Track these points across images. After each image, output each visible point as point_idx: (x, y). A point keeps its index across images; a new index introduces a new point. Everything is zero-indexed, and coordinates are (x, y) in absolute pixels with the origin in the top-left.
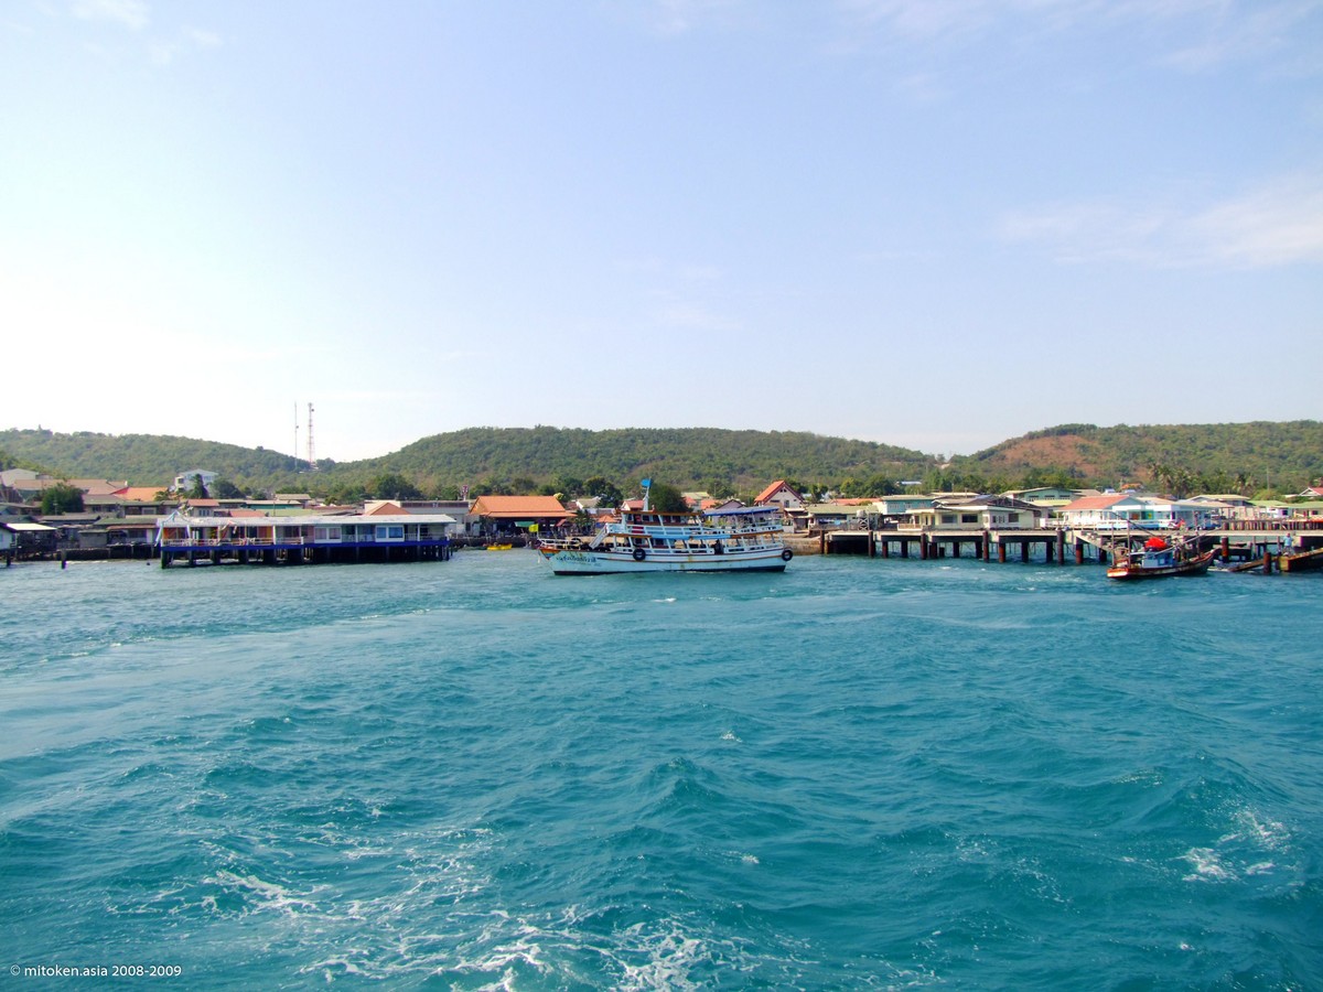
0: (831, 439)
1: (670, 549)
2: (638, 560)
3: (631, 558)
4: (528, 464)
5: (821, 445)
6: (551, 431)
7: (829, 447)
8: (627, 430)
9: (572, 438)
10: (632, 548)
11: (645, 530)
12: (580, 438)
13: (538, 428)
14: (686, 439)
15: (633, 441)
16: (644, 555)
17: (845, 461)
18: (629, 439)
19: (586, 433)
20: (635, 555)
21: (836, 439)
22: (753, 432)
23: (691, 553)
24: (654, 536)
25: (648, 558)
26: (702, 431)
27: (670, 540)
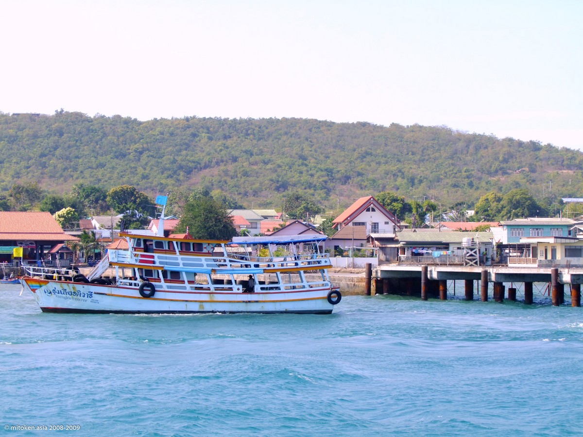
0: (475, 137)
1: (186, 284)
2: (145, 296)
3: (137, 294)
4: (44, 166)
5: (460, 145)
6: (78, 118)
7: (471, 148)
8: (187, 119)
9: (107, 130)
10: (139, 282)
11: (156, 259)
12: (120, 129)
13: (60, 114)
14: (269, 135)
15: (194, 135)
16: (153, 291)
17: (493, 169)
18: (189, 132)
19: (129, 123)
20: (141, 291)
21: (482, 137)
22: (364, 125)
23: (212, 290)
24: (167, 267)
25: (158, 295)
26: (293, 123)
27: (187, 273)
